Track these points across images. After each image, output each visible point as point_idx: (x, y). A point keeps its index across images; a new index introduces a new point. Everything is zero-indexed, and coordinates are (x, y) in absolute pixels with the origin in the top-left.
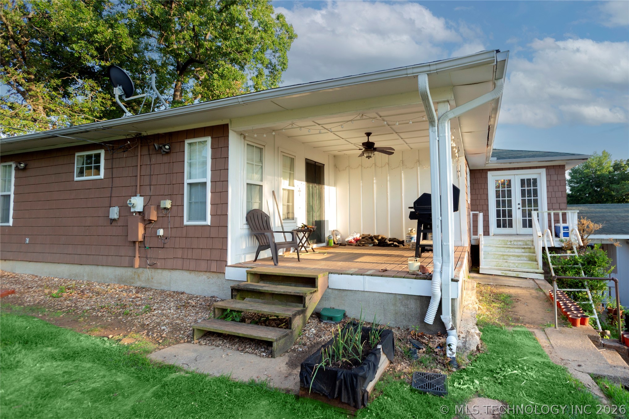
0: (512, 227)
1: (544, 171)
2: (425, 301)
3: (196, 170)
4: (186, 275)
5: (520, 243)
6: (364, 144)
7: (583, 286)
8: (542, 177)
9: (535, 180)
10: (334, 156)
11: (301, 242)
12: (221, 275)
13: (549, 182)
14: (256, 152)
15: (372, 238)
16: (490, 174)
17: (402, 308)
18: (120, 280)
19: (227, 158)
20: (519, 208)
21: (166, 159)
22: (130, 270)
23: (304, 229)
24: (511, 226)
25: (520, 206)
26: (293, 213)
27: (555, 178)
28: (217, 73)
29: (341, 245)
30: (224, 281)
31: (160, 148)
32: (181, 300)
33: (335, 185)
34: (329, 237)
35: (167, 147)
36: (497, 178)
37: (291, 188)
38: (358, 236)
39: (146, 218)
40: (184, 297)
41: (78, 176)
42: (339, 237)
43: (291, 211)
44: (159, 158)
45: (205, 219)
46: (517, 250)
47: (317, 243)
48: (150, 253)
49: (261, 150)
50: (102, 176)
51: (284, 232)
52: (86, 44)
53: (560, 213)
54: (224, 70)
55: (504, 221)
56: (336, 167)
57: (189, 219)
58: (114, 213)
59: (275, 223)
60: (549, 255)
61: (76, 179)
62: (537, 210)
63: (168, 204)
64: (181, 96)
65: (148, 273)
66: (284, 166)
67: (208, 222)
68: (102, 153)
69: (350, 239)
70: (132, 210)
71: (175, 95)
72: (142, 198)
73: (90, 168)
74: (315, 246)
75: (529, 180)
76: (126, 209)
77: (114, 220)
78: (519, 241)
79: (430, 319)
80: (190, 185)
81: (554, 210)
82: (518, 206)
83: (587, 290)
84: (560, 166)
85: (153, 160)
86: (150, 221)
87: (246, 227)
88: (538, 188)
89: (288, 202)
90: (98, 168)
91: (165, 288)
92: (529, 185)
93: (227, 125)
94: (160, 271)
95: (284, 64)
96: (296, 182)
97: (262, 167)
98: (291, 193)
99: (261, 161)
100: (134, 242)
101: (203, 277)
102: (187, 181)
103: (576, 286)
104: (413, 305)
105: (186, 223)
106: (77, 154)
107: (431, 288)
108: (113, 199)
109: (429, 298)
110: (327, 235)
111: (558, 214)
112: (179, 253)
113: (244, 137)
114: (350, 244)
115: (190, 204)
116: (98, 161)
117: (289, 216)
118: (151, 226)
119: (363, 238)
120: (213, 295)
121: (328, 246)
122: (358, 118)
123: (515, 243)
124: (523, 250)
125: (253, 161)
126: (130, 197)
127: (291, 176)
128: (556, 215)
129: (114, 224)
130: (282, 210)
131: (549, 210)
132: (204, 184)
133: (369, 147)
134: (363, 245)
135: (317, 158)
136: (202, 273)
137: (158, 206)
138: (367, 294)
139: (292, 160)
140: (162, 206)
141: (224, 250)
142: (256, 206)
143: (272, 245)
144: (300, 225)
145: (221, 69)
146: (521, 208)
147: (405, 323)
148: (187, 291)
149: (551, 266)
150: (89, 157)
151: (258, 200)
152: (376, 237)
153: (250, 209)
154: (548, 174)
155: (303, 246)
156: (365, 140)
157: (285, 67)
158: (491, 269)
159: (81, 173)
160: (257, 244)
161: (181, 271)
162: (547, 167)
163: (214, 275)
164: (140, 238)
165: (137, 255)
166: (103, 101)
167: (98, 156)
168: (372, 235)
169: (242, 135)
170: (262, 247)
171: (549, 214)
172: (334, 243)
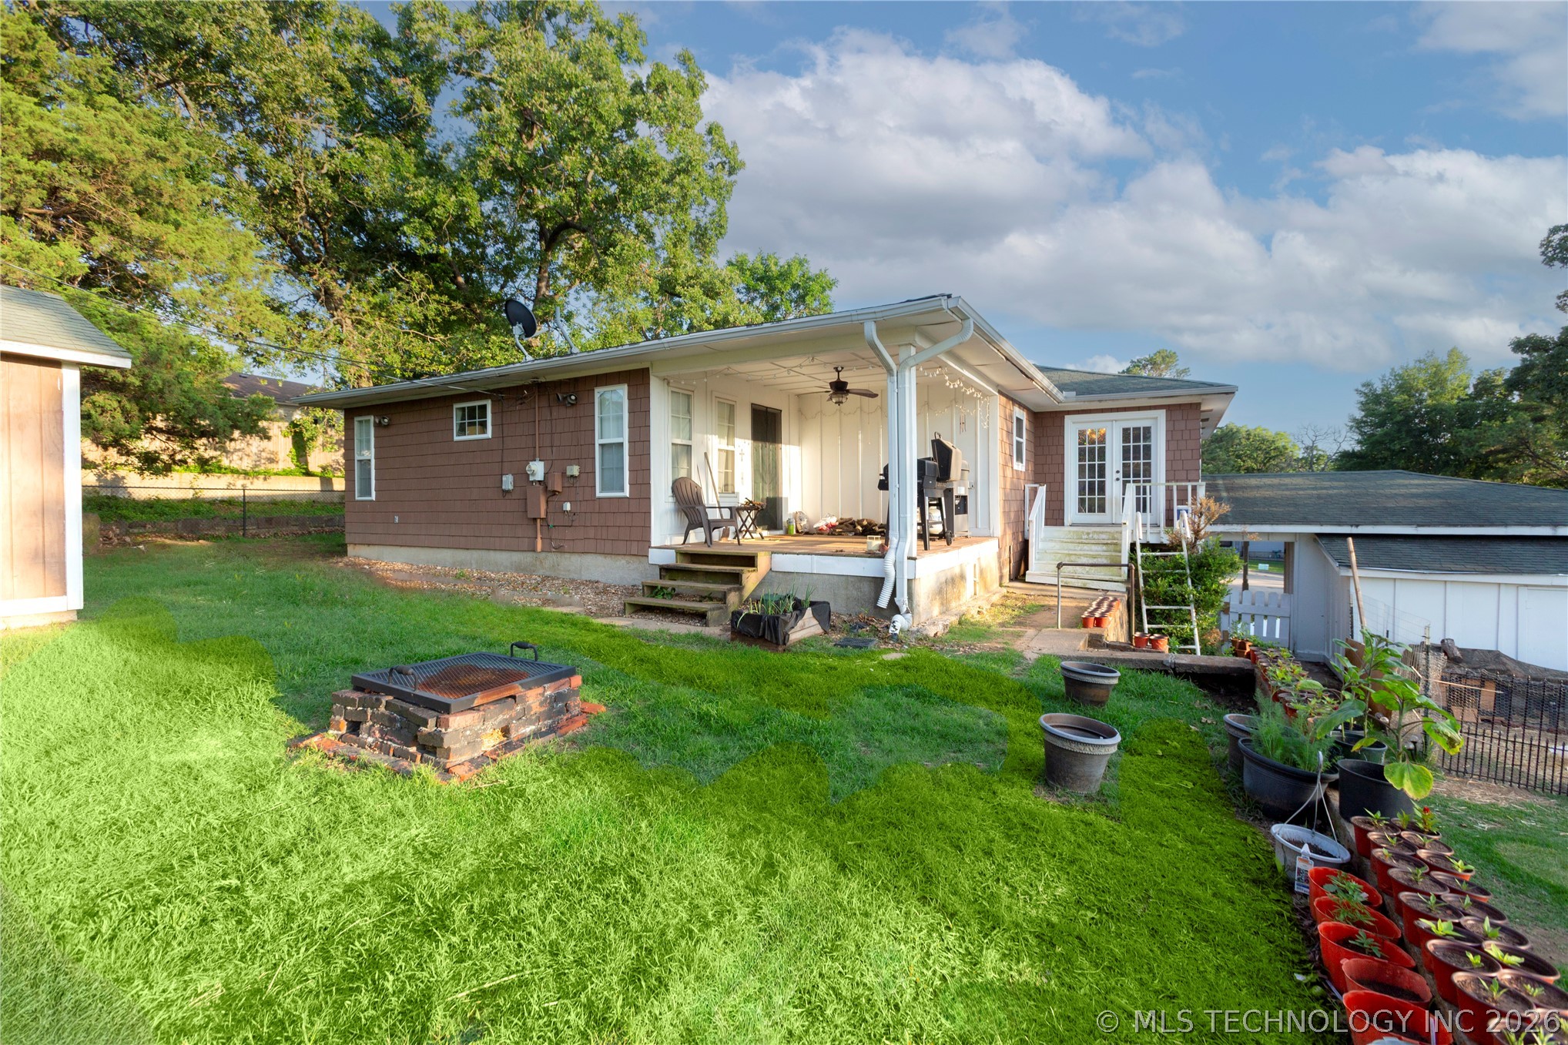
0: (1104, 511)
1: (1162, 414)
2: (878, 582)
3: (610, 426)
4: (599, 560)
5: (1104, 536)
6: (831, 384)
7: (1184, 602)
8: (1158, 423)
9: (1147, 430)
10: (799, 396)
11: (744, 524)
12: (644, 559)
13: (1170, 432)
14: (682, 400)
15: (853, 524)
16: (1068, 419)
17: (855, 592)
18: (519, 568)
19: (648, 411)
20: (1118, 479)
21: (570, 412)
22: (530, 554)
23: (749, 506)
24: (1102, 509)
25: (1120, 475)
26: (733, 485)
27: (1181, 425)
28: (612, 254)
29: (807, 533)
30: (647, 567)
31: (565, 399)
32: (597, 588)
33: (800, 443)
34: (789, 522)
35: (573, 397)
36: (1082, 427)
37: (730, 448)
38: (833, 521)
39: (549, 488)
40: (601, 586)
41: (458, 435)
42: (804, 523)
43: (730, 483)
44: (559, 412)
45: (622, 489)
46: (1094, 547)
47: (768, 529)
48: (555, 534)
49: (689, 397)
50: (489, 434)
51: (720, 508)
52: (420, 224)
53: (1190, 485)
54: (623, 249)
55: (1092, 501)
56: (801, 414)
57: (603, 490)
58: (508, 482)
59: (710, 498)
60: (1139, 554)
61: (456, 438)
62: (1149, 481)
63: (575, 470)
64: (548, 286)
65: (552, 558)
66: (720, 417)
67: (627, 493)
68: (489, 403)
69: (821, 524)
70: (531, 479)
71: (538, 289)
72: (542, 463)
73: (474, 424)
74: (765, 533)
75: (1136, 430)
76: (523, 476)
77: (507, 492)
78: (1102, 533)
79: (883, 602)
80: (602, 446)
81: (1177, 481)
82: (1116, 476)
83: (1192, 608)
84: (1191, 404)
85: (555, 414)
86: (554, 493)
87: (671, 500)
88: (1153, 443)
89: (727, 468)
90: (483, 425)
91: (575, 577)
92: (1137, 439)
93: (647, 370)
94: (567, 555)
95: (722, 227)
96: (737, 441)
97: (690, 420)
98: (729, 457)
99: (689, 411)
100: (535, 520)
101: (622, 562)
102: (598, 441)
103: (1175, 602)
104: (867, 588)
105: (598, 494)
106: (456, 406)
107: (884, 566)
108: (505, 464)
109: (882, 580)
110: (785, 519)
111: (1185, 489)
112: (591, 533)
113: (668, 383)
114: (820, 532)
115: (602, 470)
116: (483, 414)
117: (728, 488)
118: (555, 498)
119: (841, 524)
120: (633, 583)
121: (787, 533)
122: (807, 362)
123: (1095, 536)
124: (1104, 548)
125: (678, 413)
126: (527, 462)
127: (730, 433)
128: (1183, 491)
129: (508, 496)
130: (718, 480)
131: (1167, 481)
132: (621, 445)
133: (840, 388)
134: (840, 534)
135: (768, 401)
136: (620, 557)
137: (564, 473)
138: (815, 577)
139: (732, 408)
140: (569, 473)
141: (647, 527)
142: (683, 473)
143: (705, 523)
144: (742, 501)
145: (618, 248)
146: (1122, 479)
147: (857, 609)
148: (602, 580)
149: (1141, 571)
150: (472, 409)
151: (685, 465)
152: (860, 522)
153: (676, 477)
154: (1169, 420)
155: (747, 531)
156: (834, 377)
157: (723, 231)
158: (1043, 575)
159: (462, 430)
160: (687, 522)
161: (594, 556)
162: (1168, 408)
163: (634, 558)
164: (543, 515)
165: (539, 536)
166: (440, 307)
167: (484, 407)
168: (855, 519)
169: (666, 381)
170: (693, 525)
171: (1169, 490)
172: (797, 531)
